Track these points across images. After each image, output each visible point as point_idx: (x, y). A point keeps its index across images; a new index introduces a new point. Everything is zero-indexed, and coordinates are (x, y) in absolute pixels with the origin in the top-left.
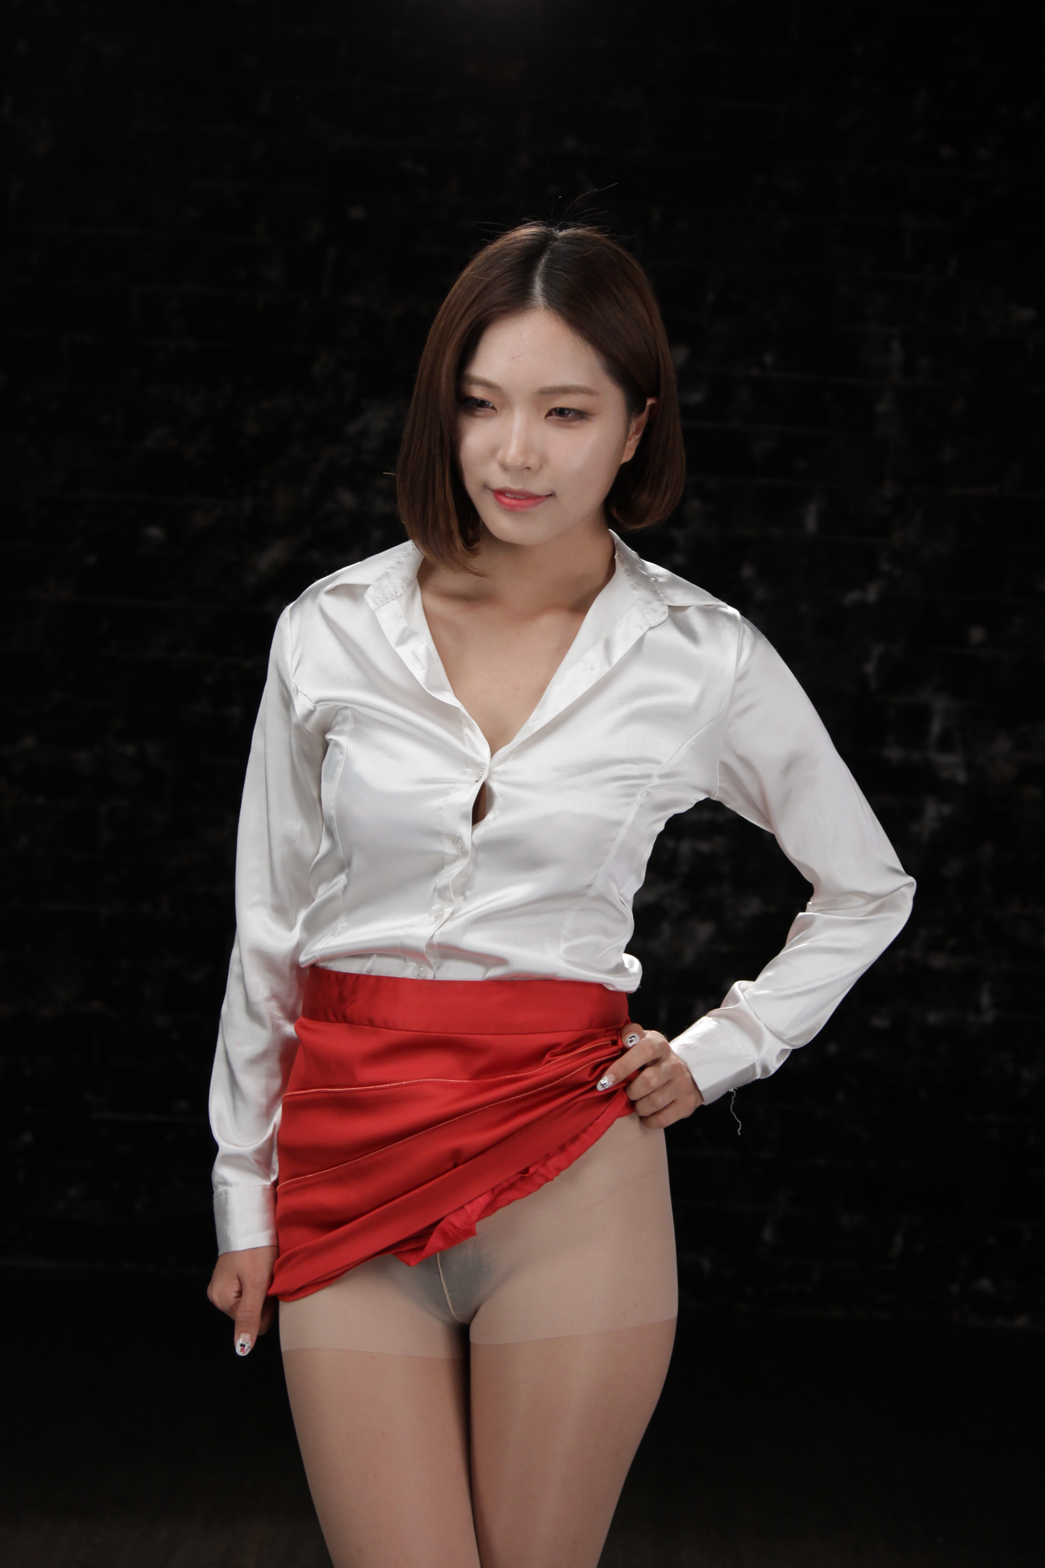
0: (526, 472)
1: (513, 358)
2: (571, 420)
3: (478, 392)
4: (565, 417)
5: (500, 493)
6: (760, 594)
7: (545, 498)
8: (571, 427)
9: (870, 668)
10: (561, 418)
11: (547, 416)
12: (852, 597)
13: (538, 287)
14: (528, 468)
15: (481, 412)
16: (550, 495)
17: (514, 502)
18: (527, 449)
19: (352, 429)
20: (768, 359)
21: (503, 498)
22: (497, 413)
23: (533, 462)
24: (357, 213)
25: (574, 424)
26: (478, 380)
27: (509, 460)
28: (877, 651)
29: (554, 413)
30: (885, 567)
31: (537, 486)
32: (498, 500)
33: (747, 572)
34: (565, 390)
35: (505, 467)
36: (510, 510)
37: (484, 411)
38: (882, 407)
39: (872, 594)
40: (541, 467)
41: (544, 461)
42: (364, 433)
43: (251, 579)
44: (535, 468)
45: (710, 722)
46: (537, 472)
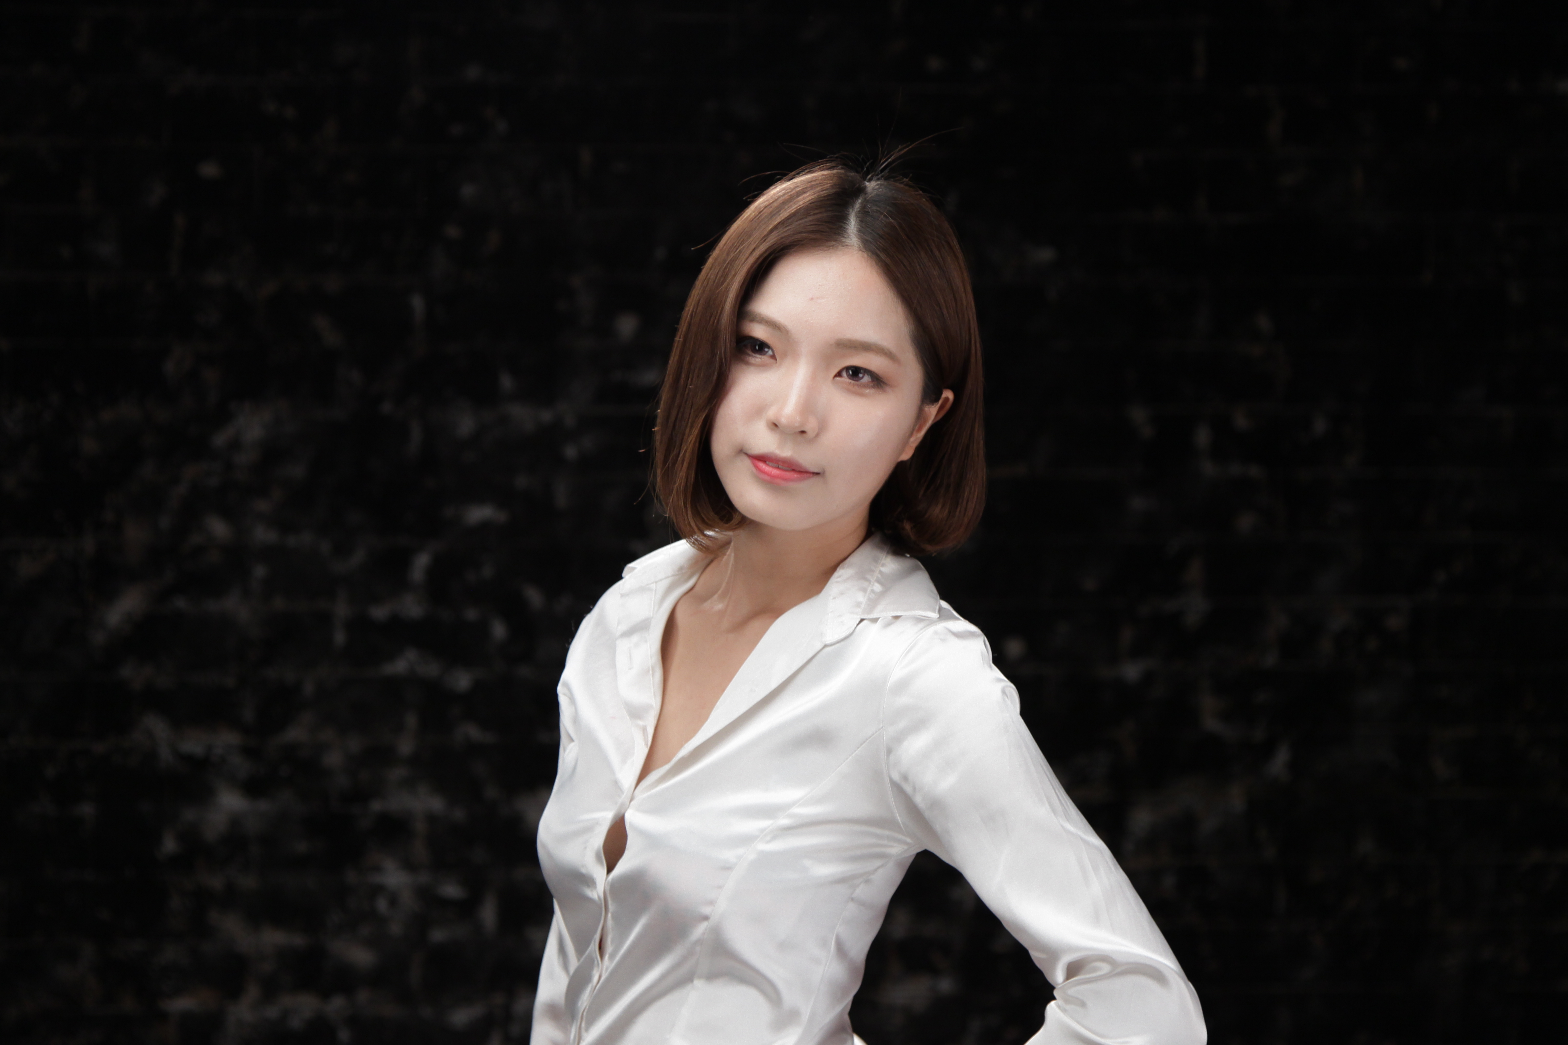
0: (799, 437)
1: (812, 299)
2: (865, 386)
3: (758, 331)
4: (857, 381)
5: (760, 460)
7: (811, 475)
8: (862, 395)
10: (853, 382)
11: (836, 376)
13: (852, 225)
14: (803, 432)
15: (757, 359)
16: (819, 473)
17: (775, 472)
19: (220, 439)
21: (762, 465)
22: (776, 363)
23: (811, 426)
24: (209, 170)
25: (867, 391)
26: (763, 318)
27: (781, 417)
29: (844, 374)
31: (807, 457)
32: (757, 467)
34: (866, 347)
35: (775, 426)
36: (769, 481)
37: (761, 358)
40: (818, 434)
41: (824, 426)
42: (235, 445)
43: (99, 638)
44: (811, 434)
45: (858, 748)
46: (811, 441)
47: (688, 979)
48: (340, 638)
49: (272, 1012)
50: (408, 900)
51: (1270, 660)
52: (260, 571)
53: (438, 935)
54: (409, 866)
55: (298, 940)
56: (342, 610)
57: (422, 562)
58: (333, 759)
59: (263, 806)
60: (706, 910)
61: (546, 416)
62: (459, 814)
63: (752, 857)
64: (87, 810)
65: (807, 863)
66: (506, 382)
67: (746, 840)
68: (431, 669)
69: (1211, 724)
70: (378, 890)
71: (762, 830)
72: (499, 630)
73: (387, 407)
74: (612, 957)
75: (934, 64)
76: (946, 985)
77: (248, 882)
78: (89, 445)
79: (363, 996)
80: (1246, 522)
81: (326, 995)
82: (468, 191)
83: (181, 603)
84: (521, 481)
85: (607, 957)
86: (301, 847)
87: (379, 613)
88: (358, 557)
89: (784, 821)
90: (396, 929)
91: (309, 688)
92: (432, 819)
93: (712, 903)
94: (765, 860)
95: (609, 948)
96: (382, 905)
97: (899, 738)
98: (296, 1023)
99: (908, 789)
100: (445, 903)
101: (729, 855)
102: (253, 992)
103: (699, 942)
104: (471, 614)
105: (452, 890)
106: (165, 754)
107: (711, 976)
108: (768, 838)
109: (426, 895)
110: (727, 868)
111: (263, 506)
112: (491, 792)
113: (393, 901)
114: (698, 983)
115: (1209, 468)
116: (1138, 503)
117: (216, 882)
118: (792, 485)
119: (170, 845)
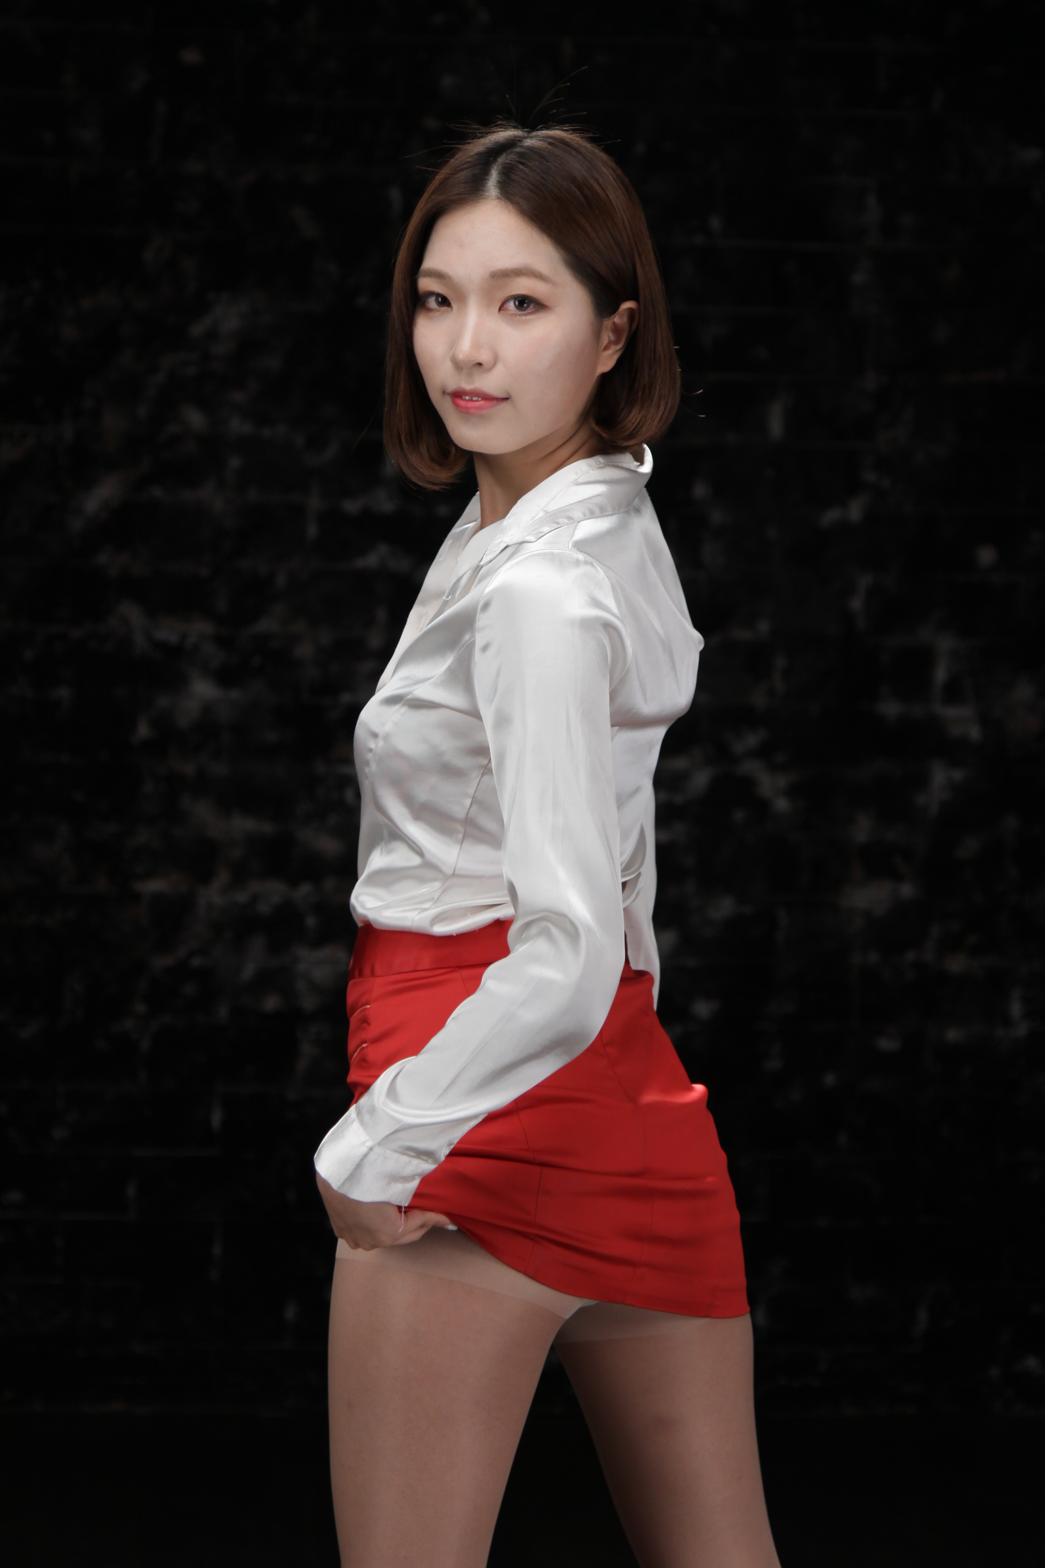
0: (479, 368)
3: (431, 286)
5: (457, 395)
6: (717, 517)
7: (501, 400)
9: (856, 604)
11: (500, 309)
12: (831, 516)
14: (480, 364)
16: (505, 398)
17: (469, 404)
19: (197, 330)
20: (715, 223)
21: (460, 401)
22: (453, 310)
24: (191, 56)
25: (532, 317)
26: (431, 272)
27: (461, 356)
28: (864, 581)
30: (870, 476)
31: (492, 386)
32: (455, 403)
33: (700, 490)
35: (458, 366)
36: (465, 413)
38: (859, 278)
39: (855, 511)
40: (495, 364)
41: (496, 357)
42: (212, 335)
43: (77, 524)
44: (487, 364)
46: (490, 369)
48: (312, 530)
49: (241, 897)
52: (235, 462)
55: (267, 828)
56: (315, 503)
58: (304, 650)
59: (235, 694)
64: (63, 693)
68: (400, 565)
70: (347, 780)
76: (907, 890)
77: (219, 769)
78: (69, 332)
79: (330, 882)
81: (294, 881)
82: (448, 81)
83: (157, 492)
86: (272, 736)
87: (352, 507)
88: (332, 451)
91: (281, 580)
96: (351, 795)
98: (264, 908)
102: (222, 877)
106: (140, 641)
111: (238, 397)
117: (188, 769)
118: (486, 412)
119: (143, 731)
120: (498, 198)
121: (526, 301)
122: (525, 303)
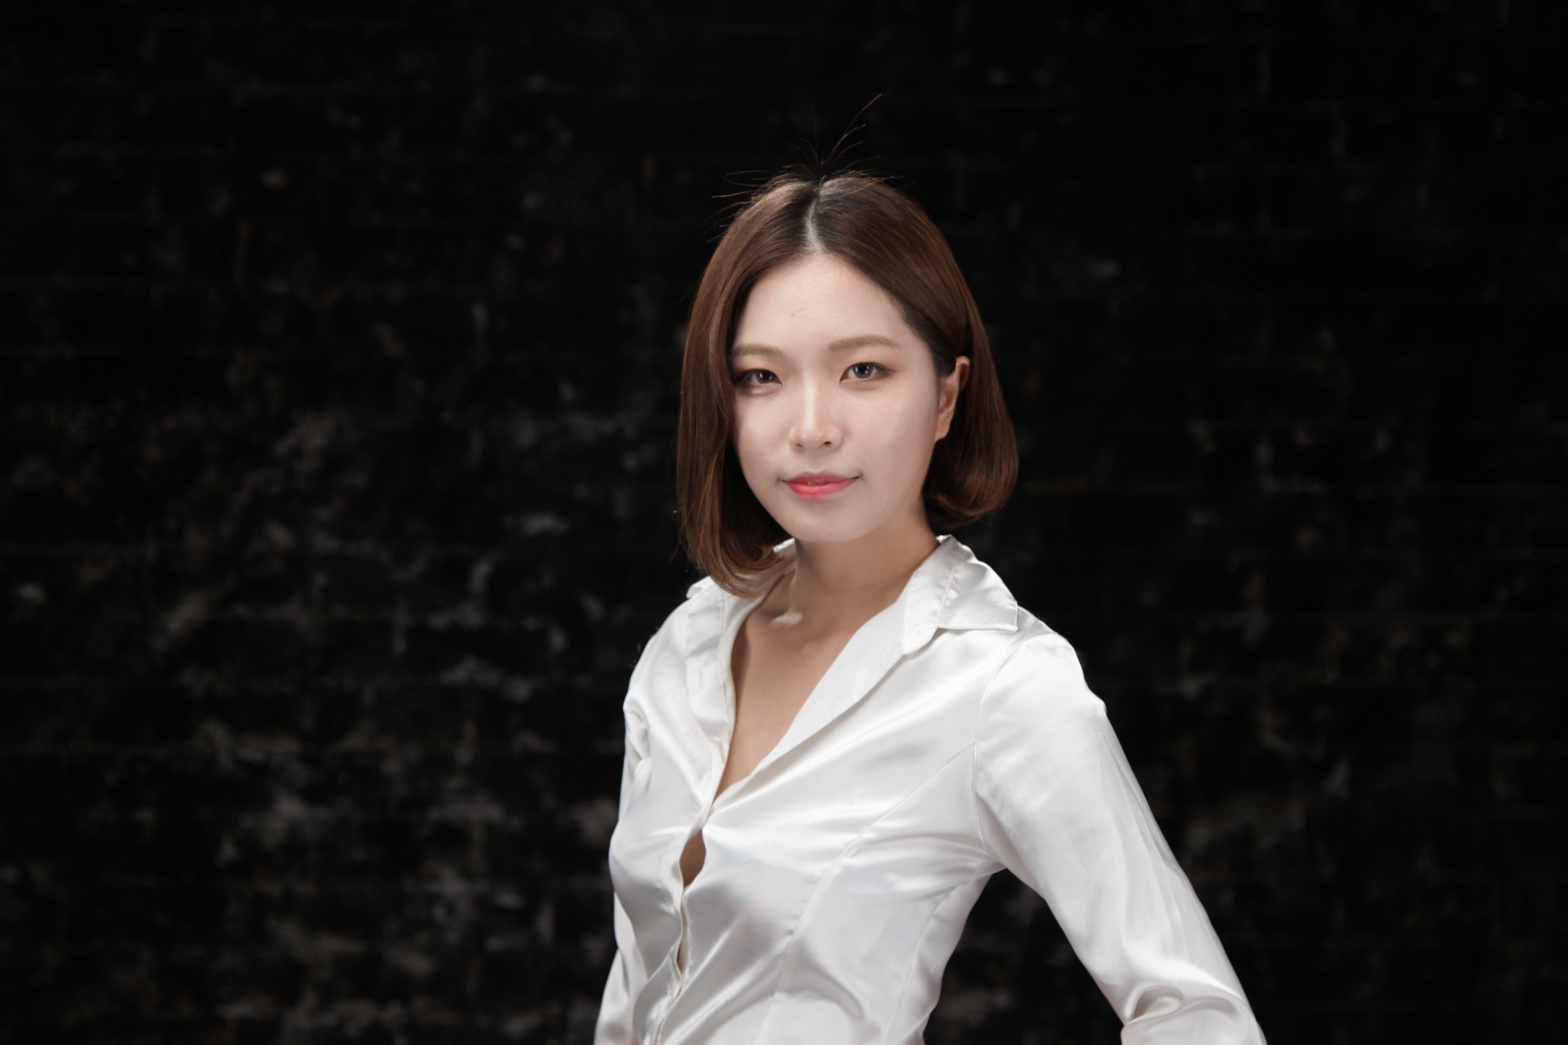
0: (826, 448)
2: (875, 378)
3: (754, 362)
5: (796, 482)
7: (851, 481)
8: (875, 389)
11: (842, 379)
13: (811, 232)
14: (827, 443)
15: (763, 389)
16: (857, 478)
17: (816, 491)
18: (823, 419)
19: (282, 447)
21: (801, 489)
22: (782, 386)
23: (833, 434)
24: (274, 179)
25: (878, 383)
26: (753, 348)
27: (804, 436)
31: (840, 466)
32: (797, 491)
34: (861, 342)
35: (799, 446)
36: (811, 502)
37: (766, 385)
40: (842, 442)
41: (846, 433)
42: (297, 453)
43: (159, 644)
44: (835, 443)
45: (947, 763)
46: (838, 448)
47: (769, 992)
48: (399, 646)
49: (329, 1019)
50: (465, 908)
51: (1330, 676)
52: (320, 579)
53: (495, 944)
54: (466, 874)
55: (352, 947)
56: (402, 618)
57: (481, 572)
58: (392, 767)
59: (323, 813)
60: (791, 924)
61: (607, 426)
62: (517, 824)
63: (837, 871)
64: (147, 815)
65: (892, 877)
66: (567, 392)
67: (830, 854)
68: (490, 678)
69: (1270, 740)
70: (435, 898)
71: (847, 844)
72: (558, 640)
73: (448, 416)
74: (692, 970)
75: (998, 77)
76: (1002, 999)
77: (306, 889)
78: (152, 453)
79: (420, 1004)
80: (1306, 538)
81: (382, 1001)
82: (531, 201)
83: (242, 610)
84: (582, 491)
85: (687, 970)
86: (359, 854)
87: (439, 621)
88: (418, 567)
89: (868, 835)
90: (453, 937)
91: (368, 696)
92: (489, 827)
93: (797, 917)
94: (851, 875)
95: (690, 961)
96: (439, 913)
97: (992, 754)
98: (352, 1030)
99: (995, 806)
100: (501, 912)
101: (815, 869)
102: (310, 999)
103: (782, 955)
104: (531, 624)
105: (509, 899)
106: (225, 761)
107: (793, 991)
108: (853, 852)
109: (483, 903)
110: (812, 881)
111: (324, 514)
112: (549, 802)
113: (451, 909)
114: (779, 996)
115: (1269, 484)
116: (1199, 518)
117: (274, 889)
118: (835, 496)
119: (228, 851)
120: (825, 252)
121: (868, 367)
122: (865, 369)
